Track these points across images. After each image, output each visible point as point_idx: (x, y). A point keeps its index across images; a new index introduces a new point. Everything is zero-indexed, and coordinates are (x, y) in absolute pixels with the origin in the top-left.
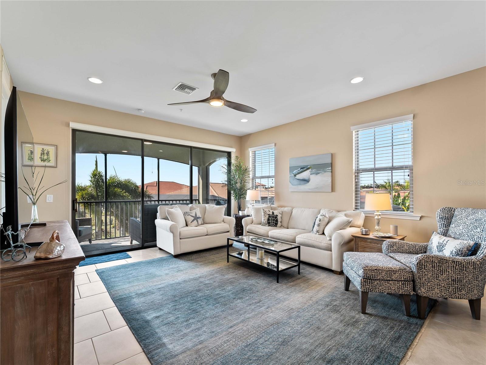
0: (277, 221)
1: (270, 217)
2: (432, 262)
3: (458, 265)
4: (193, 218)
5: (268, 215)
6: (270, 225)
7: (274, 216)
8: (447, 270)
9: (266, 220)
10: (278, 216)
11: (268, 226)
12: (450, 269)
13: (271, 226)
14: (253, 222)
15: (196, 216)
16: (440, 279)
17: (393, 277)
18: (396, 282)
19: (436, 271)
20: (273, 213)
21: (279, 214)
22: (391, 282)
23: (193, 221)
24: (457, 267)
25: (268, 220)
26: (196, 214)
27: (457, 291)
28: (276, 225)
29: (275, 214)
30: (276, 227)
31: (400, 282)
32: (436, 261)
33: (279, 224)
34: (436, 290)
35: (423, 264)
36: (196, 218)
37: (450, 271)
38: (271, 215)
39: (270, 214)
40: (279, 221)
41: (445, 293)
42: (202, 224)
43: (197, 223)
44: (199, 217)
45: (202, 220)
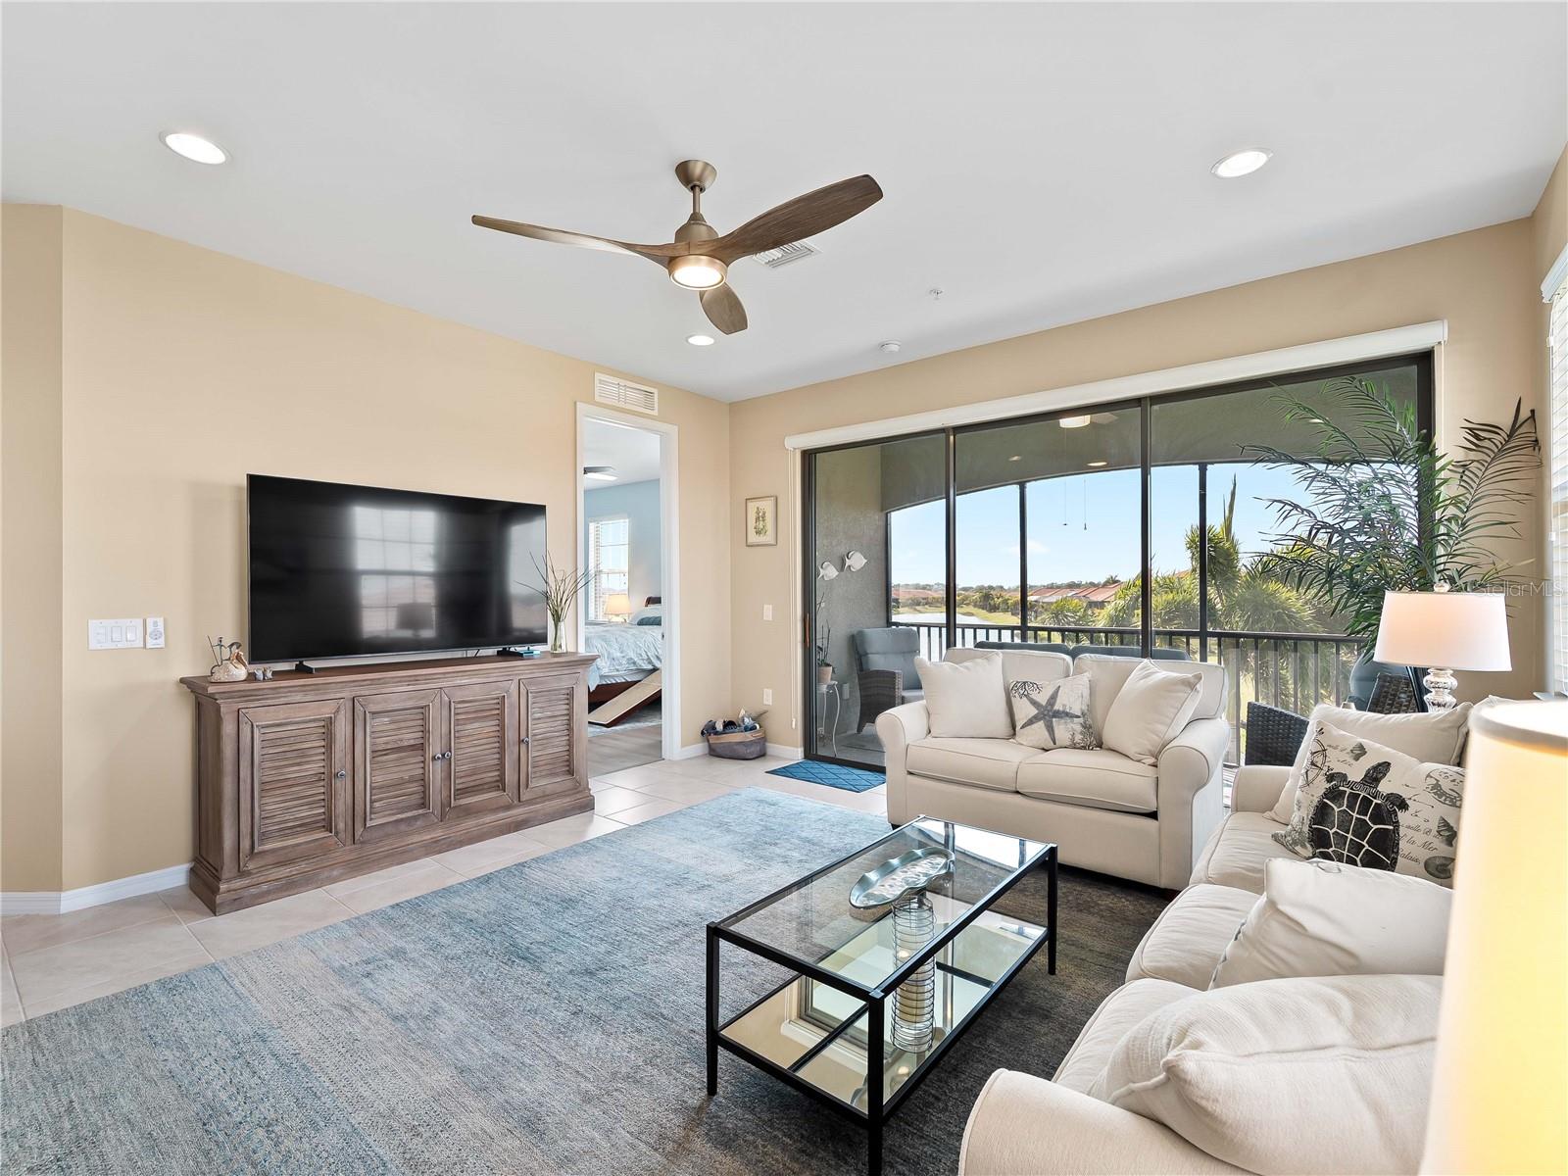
1: (1334, 794)
4: (1034, 711)
5: (1330, 778)
7: (1366, 802)
9: (1304, 813)
10: (1403, 806)
15: (1053, 705)
20: (1379, 771)
21: (1430, 798)
23: (1030, 722)
25: (1321, 813)
26: (1053, 698)
29: (1385, 787)
36: (1048, 714)
39: (1344, 777)
40: (1404, 846)
42: (1074, 746)
43: (1047, 733)
44: (1067, 714)
45: (1079, 728)
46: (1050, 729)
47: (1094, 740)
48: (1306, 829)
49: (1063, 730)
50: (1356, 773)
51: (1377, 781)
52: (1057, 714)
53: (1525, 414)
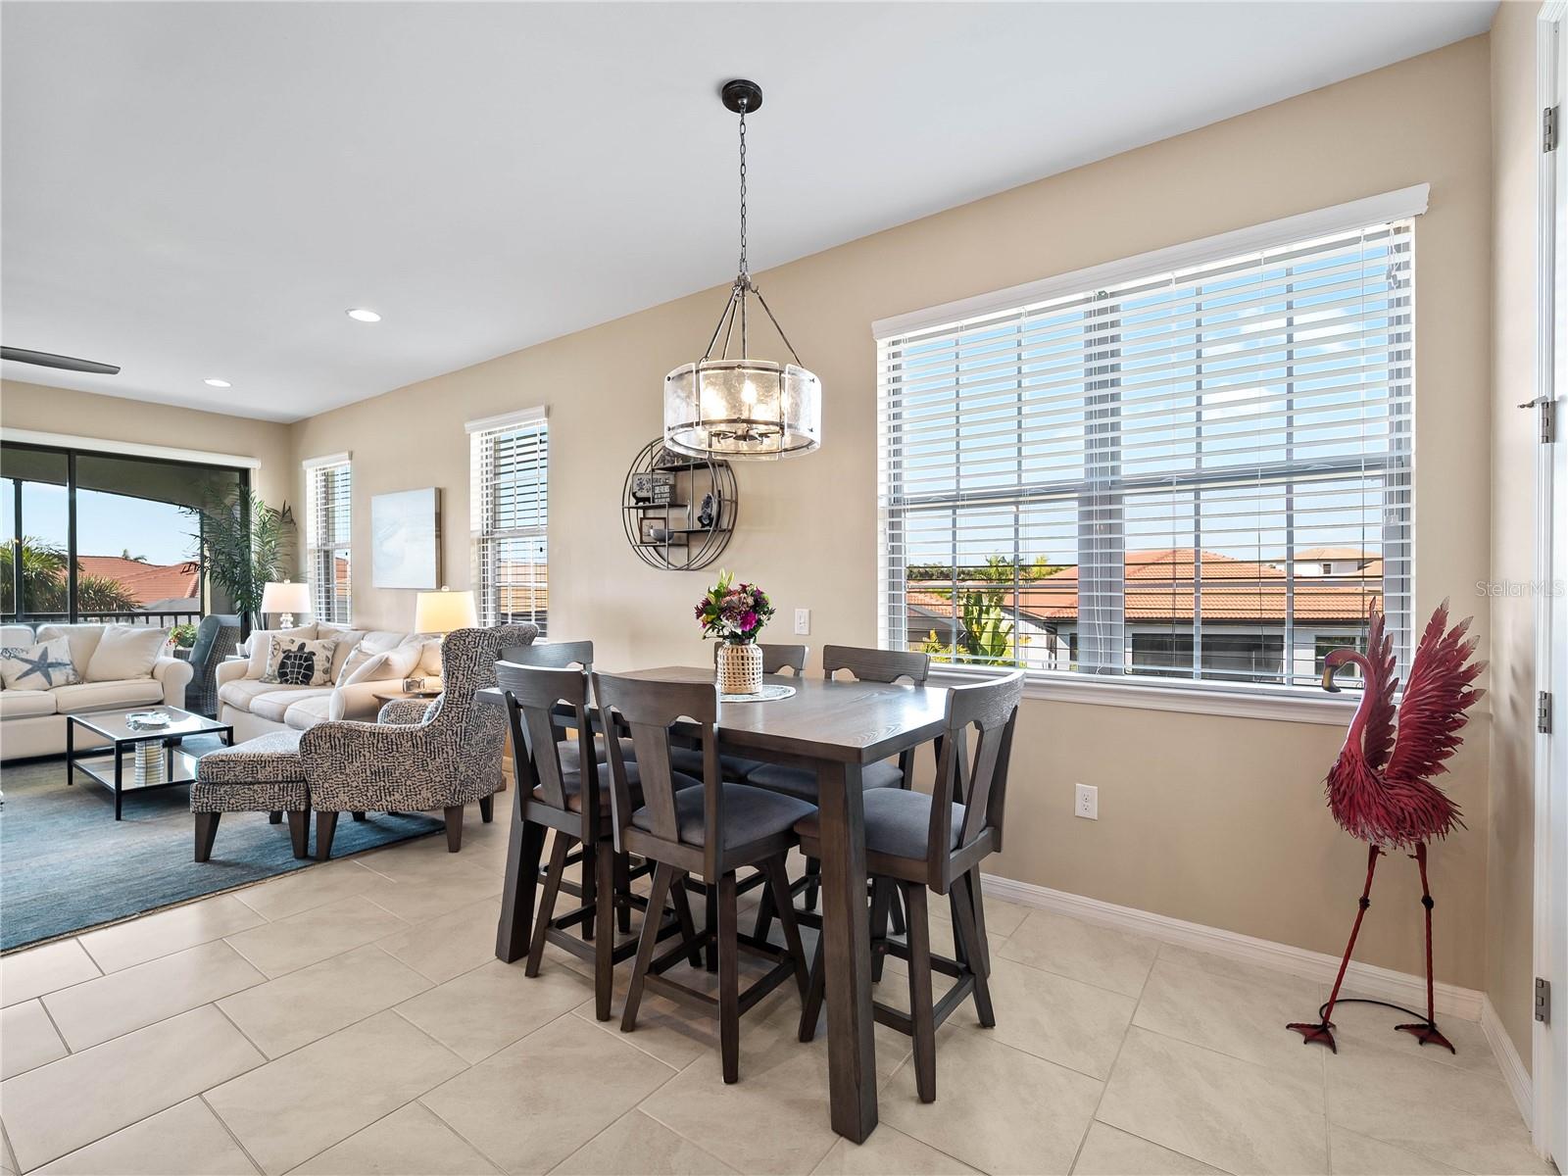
0: (310, 668)
1: (287, 657)
2: (330, 736)
3: (380, 740)
4: (29, 667)
5: (284, 652)
6: (287, 681)
7: (301, 657)
8: (360, 752)
9: (276, 667)
10: (314, 654)
11: (281, 683)
12: (367, 750)
13: (291, 683)
14: (244, 675)
15: (45, 660)
16: (347, 771)
17: (259, 776)
18: (268, 786)
19: (339, 755)
20: (302, 646)
21: (323, 650)
22: (256, 787)
23: (26, 674)
24: (380, 744)
25: (283, 665)
26: (45, 654)
27: (383, 794)
28: (306, 679)
29: (306, 650)
30: (308, 684)
31: (276, 786)
32: (339, 735)
33: (318, 676)
34: (341, 795)
35: (312, 741)
36: (42, 666)
37: (368, 755)
38: (294, 652)
39: (290, 651)
40: (316, 667)
41: (359, 802)
42: (68, 684)
43: (44, 680)
44: (60, 664)
45: (71, 672)
46: (48, 676)
47: (81, 678)
48: (276, 673)
49: (57, 676)
50: (294, 648)
51: (303, 649)
52: (51, 665)
53: (287, 508)
